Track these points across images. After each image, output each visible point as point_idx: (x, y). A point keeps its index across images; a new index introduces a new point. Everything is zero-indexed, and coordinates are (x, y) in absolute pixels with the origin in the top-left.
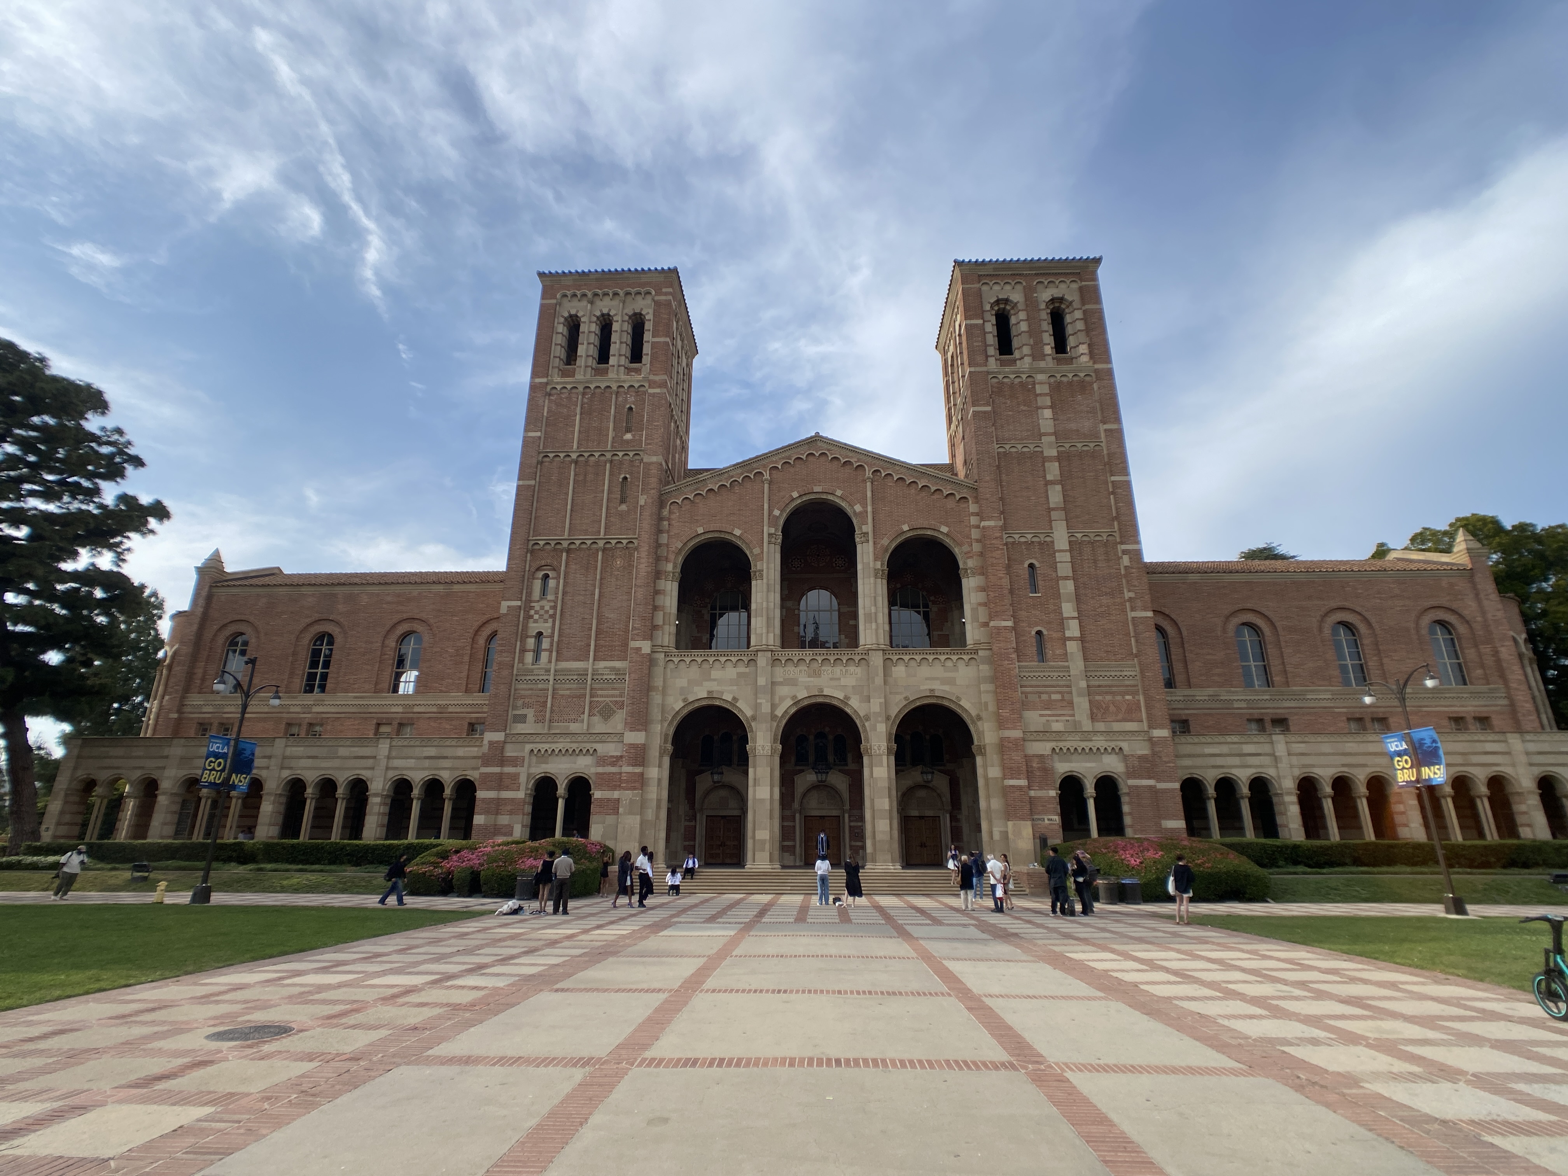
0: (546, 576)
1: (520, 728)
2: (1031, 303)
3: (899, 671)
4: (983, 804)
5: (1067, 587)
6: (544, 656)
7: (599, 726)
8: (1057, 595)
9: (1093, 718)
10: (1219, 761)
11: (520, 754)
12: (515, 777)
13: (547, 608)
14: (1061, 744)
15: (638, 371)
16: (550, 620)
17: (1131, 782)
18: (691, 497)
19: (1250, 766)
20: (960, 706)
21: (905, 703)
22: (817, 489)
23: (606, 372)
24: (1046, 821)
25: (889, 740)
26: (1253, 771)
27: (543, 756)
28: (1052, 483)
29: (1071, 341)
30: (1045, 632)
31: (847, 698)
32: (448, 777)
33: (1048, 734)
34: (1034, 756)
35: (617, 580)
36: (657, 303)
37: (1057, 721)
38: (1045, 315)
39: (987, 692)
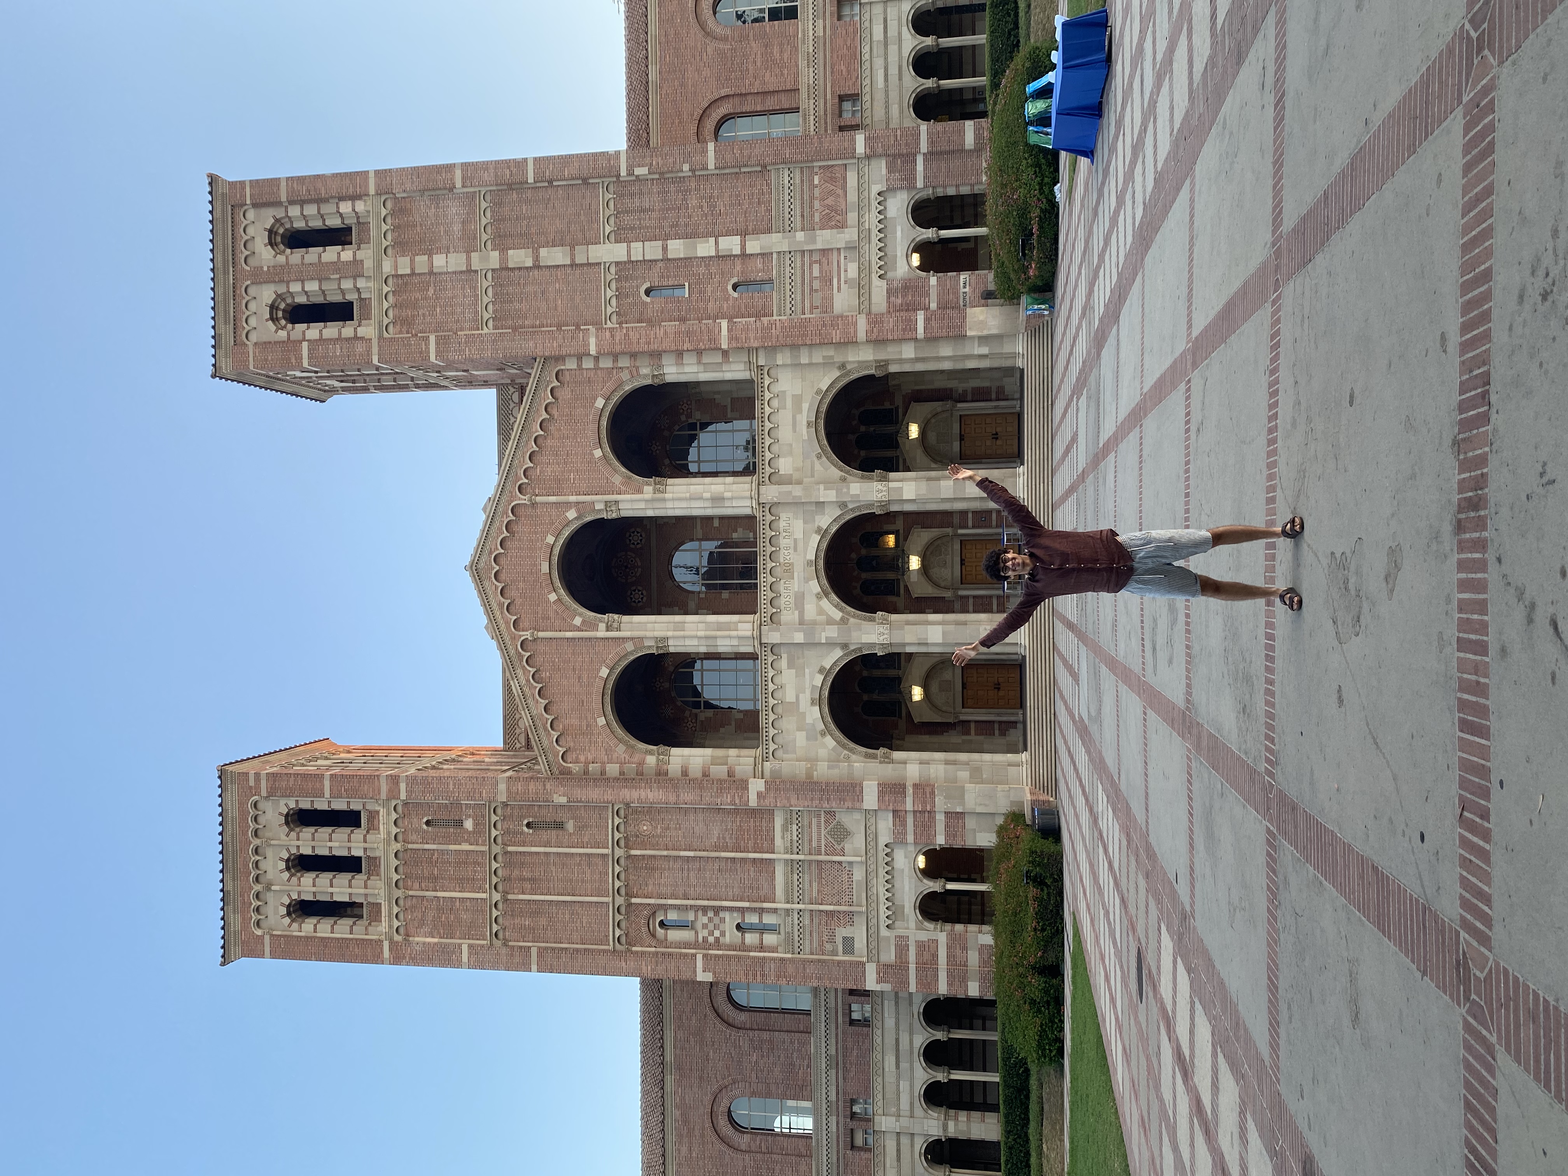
0: (662, 924)
1: (860, 944)
2: (276, 275)
3: (785, 465)
4: (947, 366)
5: (677, 248)
6: (768, 919)
7: (858, 842)
8: (687, 260)
9: (842, 226)
10: (893, 71)
11: (893, 942)
12: (921, 947)
13: (705, 920)
14: (875, 268)
15: (373, 816)
16: (722, 914)
17: (920, 184)
18: (555, 735)
19: (900, 34)
20: (827, 391)
21: (824, 459)
22: (545, 568)
23: (374, 861)
24: (967, 290)
25: (871, 479)
26: (905, 29)
27: (895, 914)
28: (536, 258)
29: (334, 222)
30: (735, 280)
31: (819, 530)
32: (922, 1037)
33: (862, 283)
34: (889, 302)
35: (668, 828)
36: (270, 794)
37: (846, 271)
38: (296, 256)
39: (810, 356)
